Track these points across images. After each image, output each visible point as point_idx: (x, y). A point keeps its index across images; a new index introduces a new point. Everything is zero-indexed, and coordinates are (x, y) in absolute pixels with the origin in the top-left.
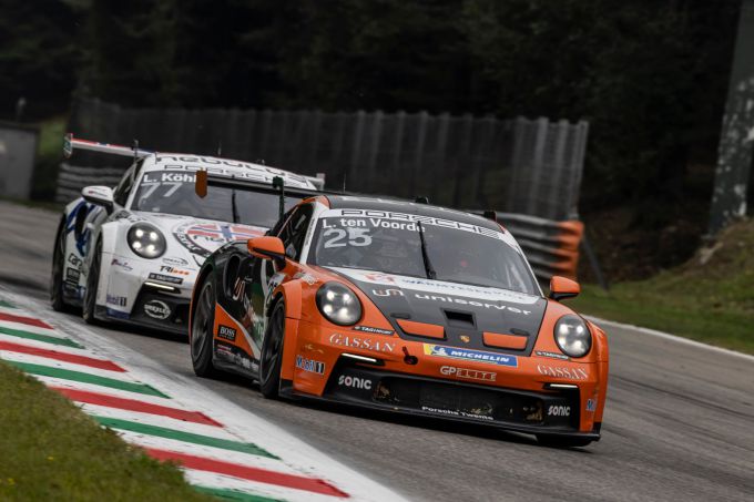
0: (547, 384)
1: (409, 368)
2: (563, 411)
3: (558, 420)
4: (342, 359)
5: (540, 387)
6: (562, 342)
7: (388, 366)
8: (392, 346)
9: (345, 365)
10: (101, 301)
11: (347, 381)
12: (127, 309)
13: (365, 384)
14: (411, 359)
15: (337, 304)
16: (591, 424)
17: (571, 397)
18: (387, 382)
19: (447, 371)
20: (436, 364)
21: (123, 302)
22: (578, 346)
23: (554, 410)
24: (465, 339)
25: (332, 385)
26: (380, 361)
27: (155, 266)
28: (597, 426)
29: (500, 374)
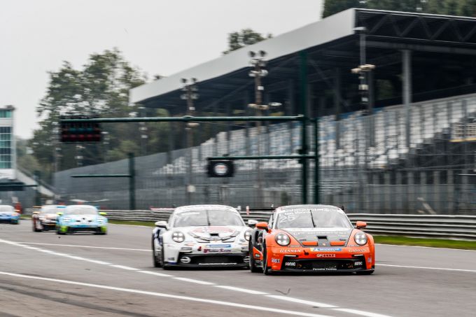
0: (353, 255)
1: (307, 257)
2: (360, 263)
3: (359, 266)
4: (285, 257)
5: (351, 257)
6: (357, 241)
7: (300, 257)
8: (300, 250)
9: (286, 259)
10: (166, 260)
11: (288, 264)
12: (175, 261)
13: (293, 264)
14: (307, 254)
15: (282, 240)
16: (371, 266)
17: (362, 258)
18: (301, 262)
19: (319, 256)
20: (315, 254)
21: (173, 259)
22: (363, 242)
23: (356, 264)
24: (324, 244)
25: (283, 266)
26: (297, 256)
27: (182, 245)
28: (373, 267)
29: (337, 254)
